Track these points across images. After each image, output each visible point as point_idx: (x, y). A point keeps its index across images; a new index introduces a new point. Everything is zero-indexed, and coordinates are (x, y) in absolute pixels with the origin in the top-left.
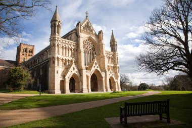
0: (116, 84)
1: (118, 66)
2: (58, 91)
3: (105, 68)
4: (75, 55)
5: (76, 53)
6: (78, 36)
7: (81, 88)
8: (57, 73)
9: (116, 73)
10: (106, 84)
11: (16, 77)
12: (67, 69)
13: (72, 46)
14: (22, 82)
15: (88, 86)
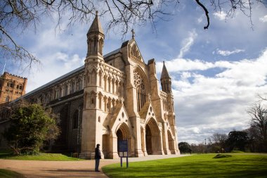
1: (174, 114)
3: (161, 117)
5: (122, 89)
6: (126, 63)
8: (99, 121)
9: (172, 125)
12: (112, 115)
13: (118, 78)
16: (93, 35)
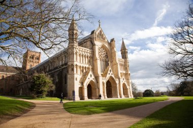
0: (129, 90)
1: (129, 72)
2: (77, 98)
3: (118, 75)
4: (91, 63)
5: (91, 60)
6: (93, 45)
7: (98, 95)
8: (76, 80)
9: (128, 80)
10: (120, 90)
12: (85, 76)
13: (88, 54)
15: (104, 92)
16: (71, 31)
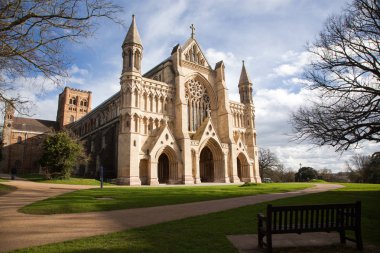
0: (251, 168)
1: (254, 131)
2: (135, 181)
3: (228, 136)
4: (170, 111)
5: (171, 105)
6: (175, 74)
7: (180, 176)
8: (135, 145)
9: (250, 146)
10: (230, 167)
11: (56, 152)
12: (154, 137)
14: (68, 162)
15: (194, 171)
16: (127, 48)
